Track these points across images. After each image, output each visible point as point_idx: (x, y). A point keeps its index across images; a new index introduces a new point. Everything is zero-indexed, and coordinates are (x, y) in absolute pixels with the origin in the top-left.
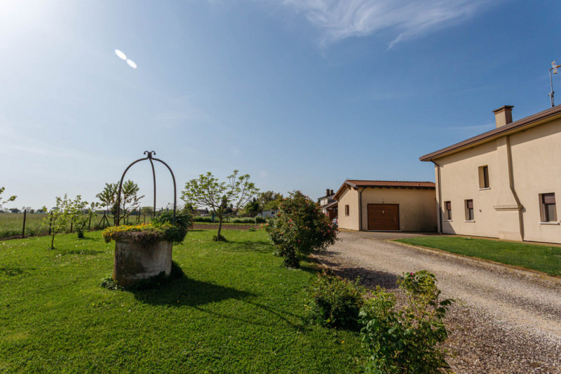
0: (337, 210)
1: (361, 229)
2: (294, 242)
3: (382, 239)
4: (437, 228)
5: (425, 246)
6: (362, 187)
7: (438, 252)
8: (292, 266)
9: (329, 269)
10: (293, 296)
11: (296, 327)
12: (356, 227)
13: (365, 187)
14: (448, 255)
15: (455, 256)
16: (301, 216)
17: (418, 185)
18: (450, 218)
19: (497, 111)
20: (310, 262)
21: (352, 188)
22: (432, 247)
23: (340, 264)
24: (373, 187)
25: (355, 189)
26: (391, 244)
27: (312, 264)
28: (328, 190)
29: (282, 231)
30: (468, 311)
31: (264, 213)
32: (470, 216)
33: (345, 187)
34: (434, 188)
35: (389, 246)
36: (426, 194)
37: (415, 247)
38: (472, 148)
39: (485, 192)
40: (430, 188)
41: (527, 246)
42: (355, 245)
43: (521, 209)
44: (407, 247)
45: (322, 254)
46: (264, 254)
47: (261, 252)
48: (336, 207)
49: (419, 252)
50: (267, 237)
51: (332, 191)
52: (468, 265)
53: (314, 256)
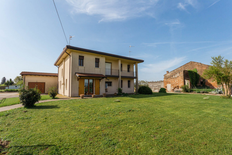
17: (54, 75)
24: (31, 75)
39: (62, 78)
43: (64, 84)
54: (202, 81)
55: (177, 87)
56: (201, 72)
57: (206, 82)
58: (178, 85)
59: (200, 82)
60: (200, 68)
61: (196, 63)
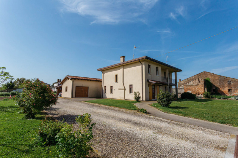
0: (62, 89)
1: (72, 97)
2: (31, 105)
3: (80, 101)
4: (101, 96)
5: (96, 103)
6: (74, 79)
7: (100, 105)
8: (30, 118)
9: (52, 117)
10: (27, 134)
11: (23, 152)
12: (70, 96)
13: (75, 79)
14: (103, 106)
15: (105, 106)
16: (37, 91)
17: (96, 80)
18: (105, 92)
19: (121, 57)
20: (42, 115)
21: (69, 79)
22: (98, 103)
23: (59, 114)
24: (79, 79)
25: (71, 79)
26: (84, 103)
27: (43, 115)
28: (58, 80)
29: (25, 100)
30: (105, 126)
31: (17, 90)
32: (111, 92)
33: (66, 79)
34: (101, 81)
35: (83, 104)
36: (99, 83)
37: (92, 104)
38: (113, 68)
39: (116, 83)
40: (100, 81)
41: (125, 101)
42: (67, 105)
43: (125, 89)
44: (89, 104)
45: (50, 110)
46: (11, 113)
47: (10, 112)
48: (61, 87)
49: (94, 106)
50: (15, 103)
51: (60, 80)
52: (109, 109)
53: (45, 111)
54: (214, 88)
55: (198, 94)
56: (214, 81)
57: (218, 90)
58: (198, 92)
59: (212, 90)
60: (213, 78)
61: (209, 73)
